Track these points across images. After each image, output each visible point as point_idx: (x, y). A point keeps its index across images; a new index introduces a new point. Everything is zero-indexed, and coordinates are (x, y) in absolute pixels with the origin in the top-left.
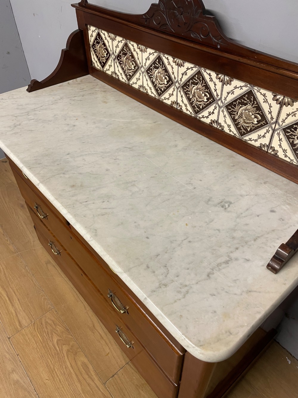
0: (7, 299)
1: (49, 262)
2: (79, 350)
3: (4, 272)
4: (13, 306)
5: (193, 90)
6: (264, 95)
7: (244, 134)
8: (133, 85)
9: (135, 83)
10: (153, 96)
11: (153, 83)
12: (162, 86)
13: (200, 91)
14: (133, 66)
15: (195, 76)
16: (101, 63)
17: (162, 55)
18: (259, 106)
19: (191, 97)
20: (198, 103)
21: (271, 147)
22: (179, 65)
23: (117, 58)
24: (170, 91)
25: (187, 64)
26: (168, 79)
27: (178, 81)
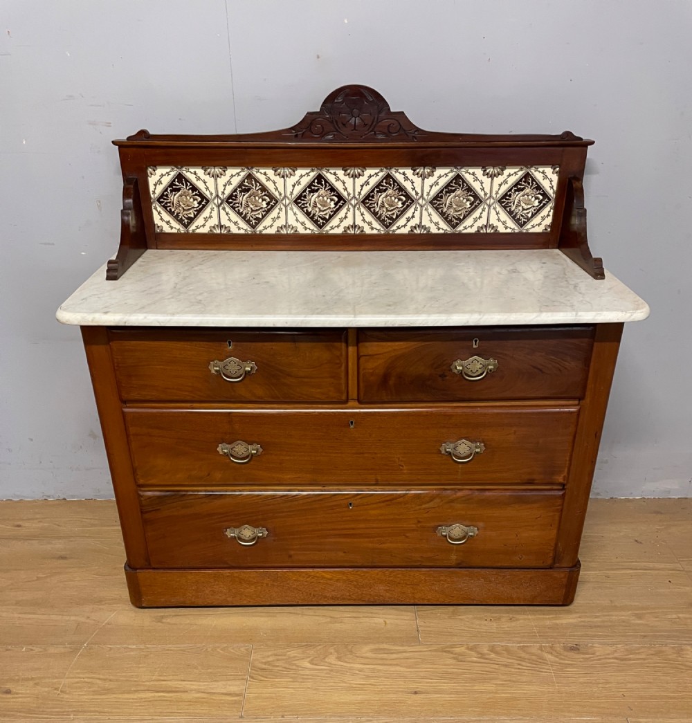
0: (162, 694)
1: (162, 617)
2: (350, 647)
3: (98, 679)
4: (186, 692)
5: (381, 199)
6: (473, 174)
7: (457, 224)
8: (264, 232)
9: (269, 226)
10: (308, 232)
11: (308, 214)
12: (327, 211)
13: (391, 197)
14: (264, 203)
15: (382, 181)
16: (181, 221)
17: (324, 172)
18: (469, 187)
19: (377, 210)
20: (390, 213)
21: (490, 225)
22: (356, 176)
23: (227, 201)
24: (342, 214)
25: (369, 172)
26: (336, 199)
27: (354, 197)
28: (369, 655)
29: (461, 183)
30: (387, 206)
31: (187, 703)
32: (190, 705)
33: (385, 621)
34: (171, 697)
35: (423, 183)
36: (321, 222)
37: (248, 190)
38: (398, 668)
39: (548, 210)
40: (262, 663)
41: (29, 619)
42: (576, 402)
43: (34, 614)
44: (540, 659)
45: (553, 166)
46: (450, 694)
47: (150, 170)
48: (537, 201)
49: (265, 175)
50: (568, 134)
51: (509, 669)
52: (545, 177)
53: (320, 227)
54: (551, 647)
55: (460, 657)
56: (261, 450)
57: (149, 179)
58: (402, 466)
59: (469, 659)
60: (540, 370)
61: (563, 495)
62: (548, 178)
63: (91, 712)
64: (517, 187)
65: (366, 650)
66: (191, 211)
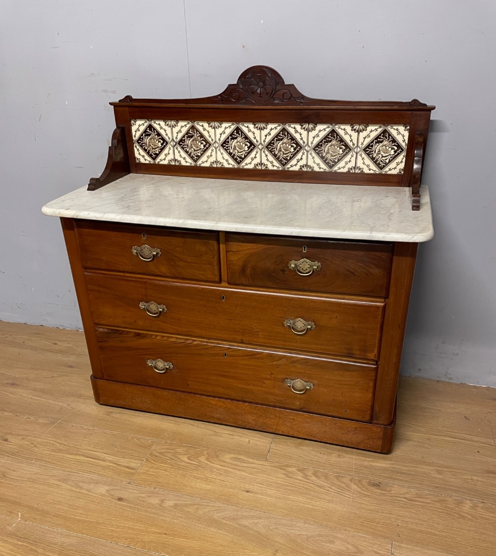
0: (90, 459)
1: (111, 412)
2: (218, 453)
3: (58, 442)
4: (104, 460)
5: (279, 145)
6: (344, 130)
7: (333, 165)
8: (202, 165)
9: (205, 161)
10: (231, 166)
11: (230, 154)
12: (243, 153)
13: (286, 144)
14: (202, 145)
15: (280, 133)
16: (151, 156)
17: (241, 126)
18: (341, 139)
19: (277, 153)
20: (285, 155)
21: (357, 167)
22: (262, 129)
23: (179, 144)
24: (253, 155)
25: (270, 126)
26: (249, 144)
27: (261, 143)
28: (228, 460)
29: (335, 136)
30: (283, 151)
31: (102, 468)
32: (103, 469)
33: (249, 441)
34: (93, 462)
35: (308, 135)
36: (239, 160)
37: (192, 137)
38: (244, 473)
39: (401, 158)
40: (157, 452)
41: (37, 400)
42: (383, 300)
43: (41, 397)
44: (347, 487)
45: (405, 125)
46: (271, 497)
47: (132, 122)
48: (393, 151)
49: (203, 127)
50: (415, 101)
51: (321, 489)
52: (399, 133)
53: (239, 163)
54: (359, 481)
55: (290, 474)
56: (166, 309)
57: (132, 127)
58: (259, 332)
59: (296, 477)
60: (352, 273)
61: (377, 369)
62: (401, 134)
63: (45, 461)
64: (378, 140)
65: (227, 457)
66: (157, 149)
